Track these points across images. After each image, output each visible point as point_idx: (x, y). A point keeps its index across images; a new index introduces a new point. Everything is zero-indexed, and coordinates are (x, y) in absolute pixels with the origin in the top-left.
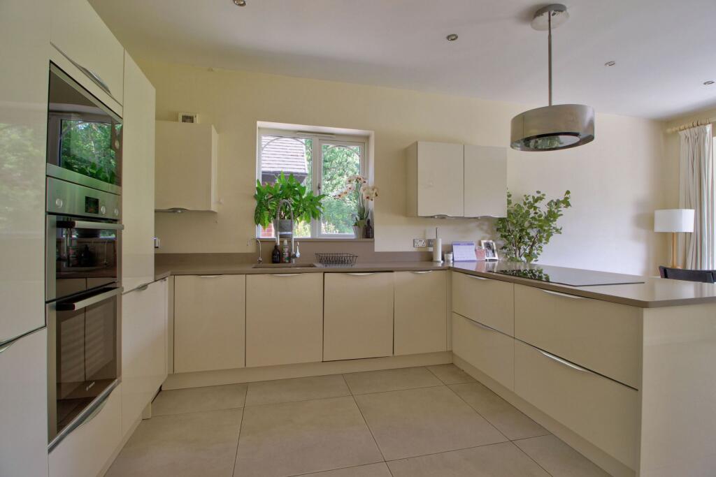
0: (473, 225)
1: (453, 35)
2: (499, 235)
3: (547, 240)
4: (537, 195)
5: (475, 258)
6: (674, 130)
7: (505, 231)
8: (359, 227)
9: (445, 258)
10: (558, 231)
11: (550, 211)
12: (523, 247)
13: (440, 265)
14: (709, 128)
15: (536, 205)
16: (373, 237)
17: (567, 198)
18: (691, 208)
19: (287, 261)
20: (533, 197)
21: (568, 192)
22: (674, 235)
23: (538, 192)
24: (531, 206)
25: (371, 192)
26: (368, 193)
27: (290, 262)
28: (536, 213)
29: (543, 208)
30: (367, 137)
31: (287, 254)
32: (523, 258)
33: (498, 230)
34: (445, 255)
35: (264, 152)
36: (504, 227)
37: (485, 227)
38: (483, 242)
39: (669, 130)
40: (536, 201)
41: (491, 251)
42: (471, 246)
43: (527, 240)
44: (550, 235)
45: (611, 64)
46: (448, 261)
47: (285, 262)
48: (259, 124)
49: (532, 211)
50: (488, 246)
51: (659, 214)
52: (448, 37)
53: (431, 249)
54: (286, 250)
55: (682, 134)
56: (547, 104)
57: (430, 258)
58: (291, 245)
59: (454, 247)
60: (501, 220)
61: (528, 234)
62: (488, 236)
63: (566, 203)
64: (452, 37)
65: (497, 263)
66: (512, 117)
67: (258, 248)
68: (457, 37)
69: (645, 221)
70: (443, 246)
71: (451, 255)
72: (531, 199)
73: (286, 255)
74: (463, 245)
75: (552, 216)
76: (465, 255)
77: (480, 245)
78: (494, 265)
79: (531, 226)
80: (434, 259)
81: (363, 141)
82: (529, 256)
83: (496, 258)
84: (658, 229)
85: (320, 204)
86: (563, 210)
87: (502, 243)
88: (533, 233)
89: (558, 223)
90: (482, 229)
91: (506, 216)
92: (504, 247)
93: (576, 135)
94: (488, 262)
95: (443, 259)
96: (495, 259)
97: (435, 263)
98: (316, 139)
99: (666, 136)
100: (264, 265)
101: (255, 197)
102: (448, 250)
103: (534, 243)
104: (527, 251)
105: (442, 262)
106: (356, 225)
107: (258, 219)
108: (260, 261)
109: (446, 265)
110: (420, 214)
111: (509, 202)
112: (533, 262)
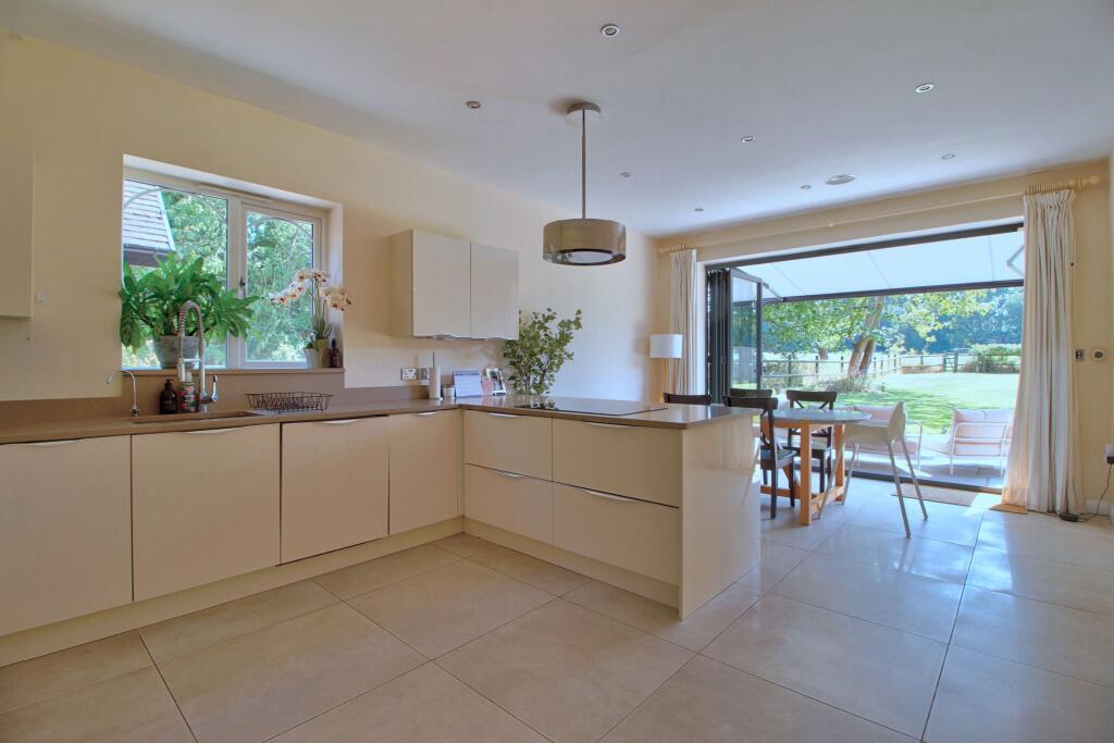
0: (477, 348)
1: (474, 102)
2: (507, 361)
3: (558, 366)
4: (547, 314)
5: (482, 393)
6: (666, 250)
7: (514, 356)
8: (318, 350)
9: (445, 394)
10: (569, 356)
11: (562, 333)
12: (532, 377)
13: (438, 403)
14: (694, 252)
15: (546, 325)
16: (341, 366)
17: (578, 319)
18: (679, 333)
19: (192, 409)
20: (544, 315)
21: (579, 312)
22: (665, 360)
23: (549, 310)
24: (543, 327)
25: (340, 297)
26: (337, 299)
27: (197, 411)
28: (546, 335)
29: (554, 329)
30: (327, 212)
31: (192, 396)
32: (533, 391)
33: (505, 355)
34: (445, 390)
35: (127, 210)
36: (514, 352)
37: (491, 352)
38: (488, 371)
39: (662, 251)
40: (546, 320)
41: (497, 383)
42: (474, 377)
43: (537, 368)
44: (561, 362)
45: (626, 175)
46: (449, 397)
47: (189, 411)
48: (128, 160)
49: (542, 332)
50: (494, 376)
51: (655, 338)
52: (468, 103)
53: (425, 382)
54: (191, 390)
55: (673, 255)
56: (581, 217)
57: (424, 394)
58: (200, 381)
59: (456, 378)
60: (511, 343)
61: (538, 360)
62: (493, 363)
63: (578, 325)
64: (473, 105)
65: (504, 397)
66: (545, 224)
67: (127, 389)
68: (479, 106)
69: (643, 346)
70: (442, 377)
71: (452, 389)
72: (540, 318)
73: (191, 398)
74: (468, 375)
75: (564, 339)
76: (469, 388)
77: (485, 374)
78: (501, 400)
79: (541, 351)
80: (431, 396)
81: (321, 216)
82: (539, 387)
83: (504, 391)
84: (653, 355)
85: (250, 313)
86: (574, 332)
87: (510, 371)
88: (544, 358)
89: (569, 348)
90: (487, 354)
91: (517, 339)
92: (513, 378)
93: (610, 252)
94: (496, 397)
95: (442, 395)
96: (503, 393)
97: (430, 401)
98: (236, 202)
99: (660, 256)
100: (143, 418)
101: (122, 294)
102: (449, 382)
103: (545, 371)
104: (537, 382)
105: (441, 399)
106: (310, 346)
107: (128, 335)
108: (134, 412)
109: (446, 403)
110: (417, 332)
111: (520, 321)
112: (544, 394)
